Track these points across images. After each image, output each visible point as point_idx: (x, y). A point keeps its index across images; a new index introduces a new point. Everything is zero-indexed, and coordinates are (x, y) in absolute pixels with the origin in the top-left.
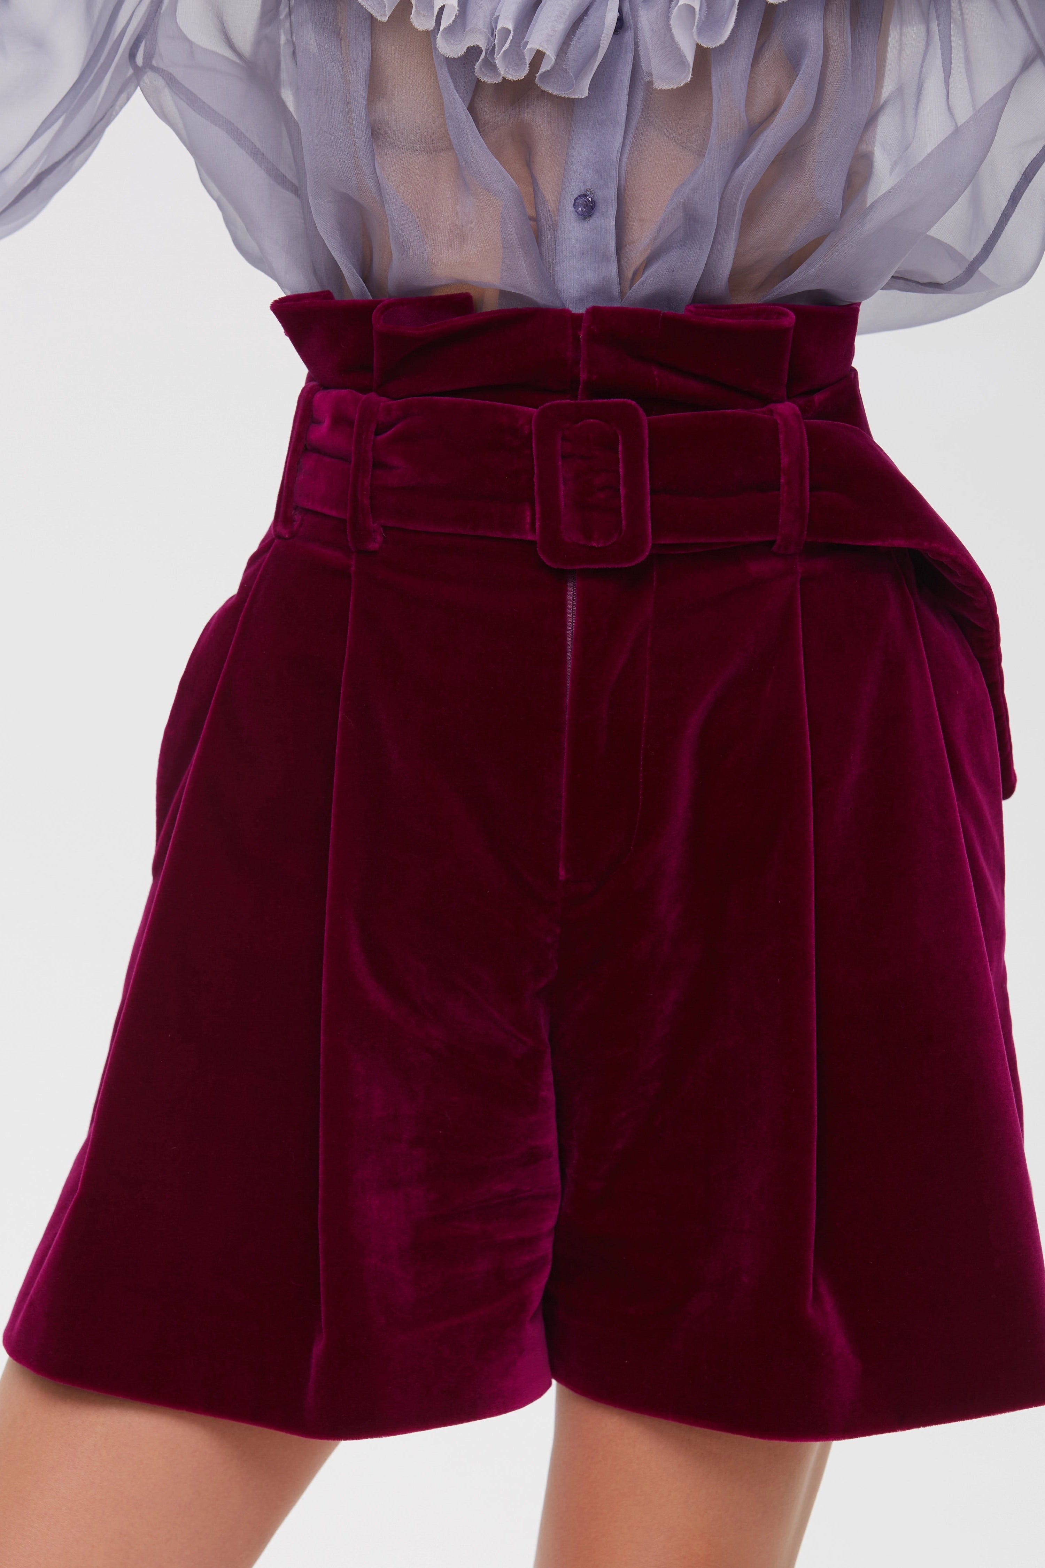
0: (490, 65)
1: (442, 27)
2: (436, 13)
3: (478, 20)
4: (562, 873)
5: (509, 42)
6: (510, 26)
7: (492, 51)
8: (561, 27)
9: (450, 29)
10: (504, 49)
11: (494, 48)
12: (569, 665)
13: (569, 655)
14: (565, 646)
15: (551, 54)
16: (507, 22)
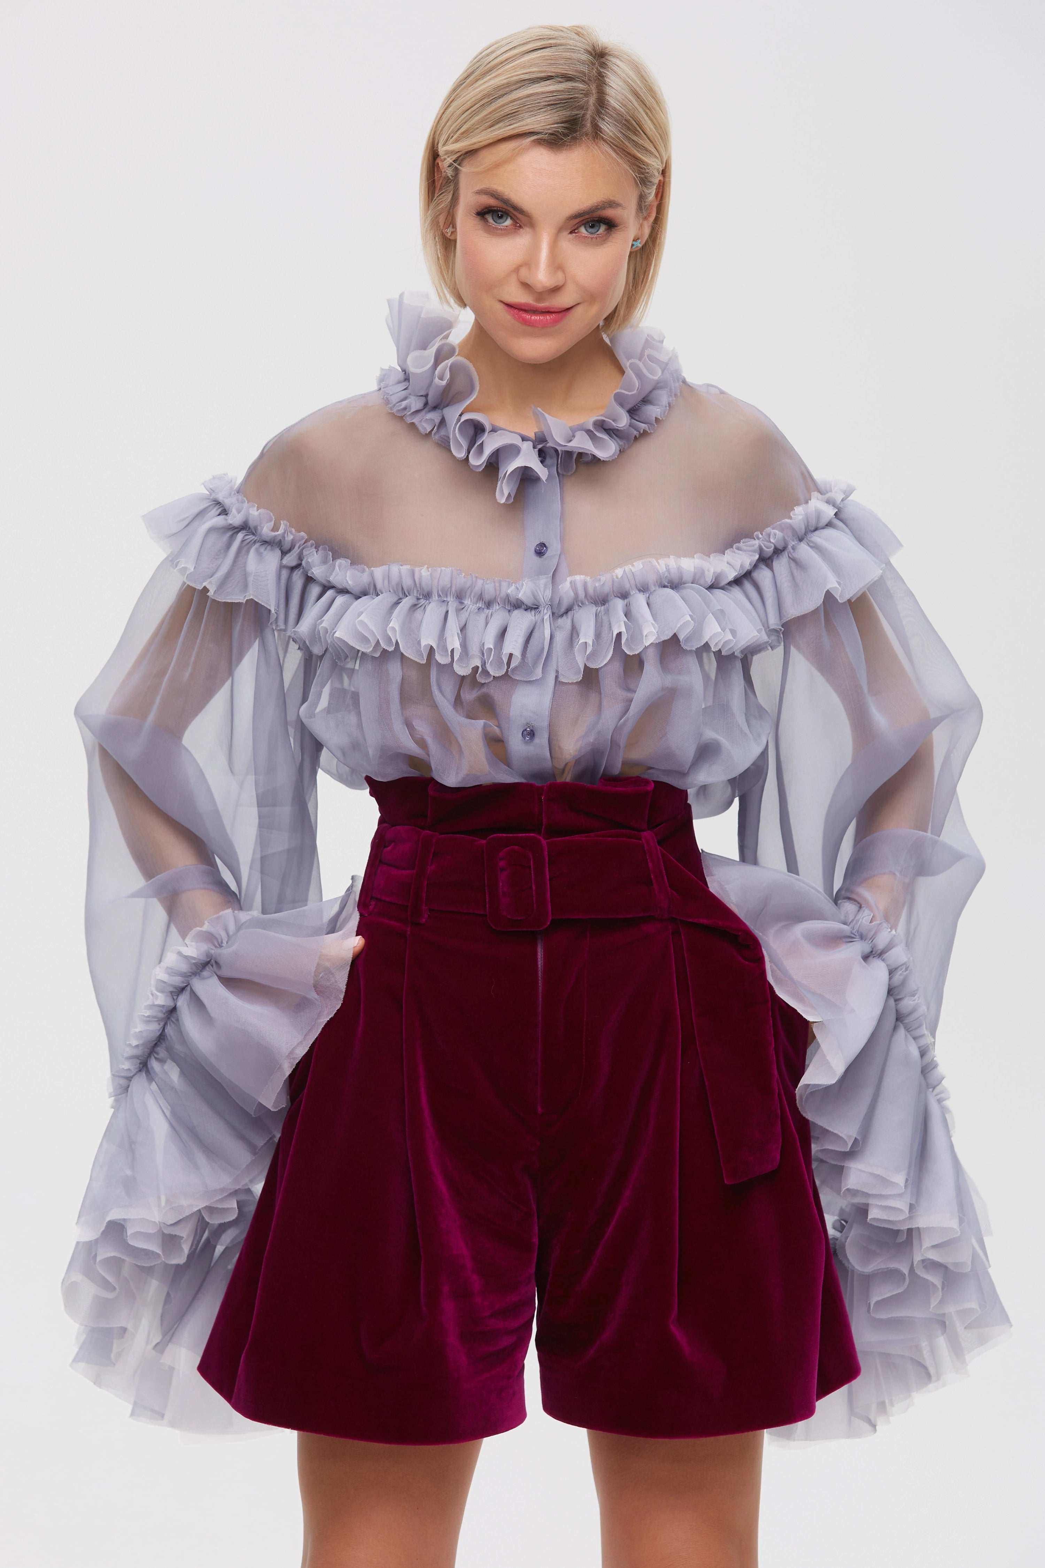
0: (486, 672)
1: (456, 659)
2: (450, 654)
3: (474, 649)
4: (539, 1109)
5: (492, 655)
6: (492, 647)
7: (484, 664)
8: (521, 640)
9: (460, 659)
10: (490, 660)
11: (485, 662)
12: (540, 988)
13: (540, 982)
14: (538, 977)
15: (517, 653)
16: (490, 644)
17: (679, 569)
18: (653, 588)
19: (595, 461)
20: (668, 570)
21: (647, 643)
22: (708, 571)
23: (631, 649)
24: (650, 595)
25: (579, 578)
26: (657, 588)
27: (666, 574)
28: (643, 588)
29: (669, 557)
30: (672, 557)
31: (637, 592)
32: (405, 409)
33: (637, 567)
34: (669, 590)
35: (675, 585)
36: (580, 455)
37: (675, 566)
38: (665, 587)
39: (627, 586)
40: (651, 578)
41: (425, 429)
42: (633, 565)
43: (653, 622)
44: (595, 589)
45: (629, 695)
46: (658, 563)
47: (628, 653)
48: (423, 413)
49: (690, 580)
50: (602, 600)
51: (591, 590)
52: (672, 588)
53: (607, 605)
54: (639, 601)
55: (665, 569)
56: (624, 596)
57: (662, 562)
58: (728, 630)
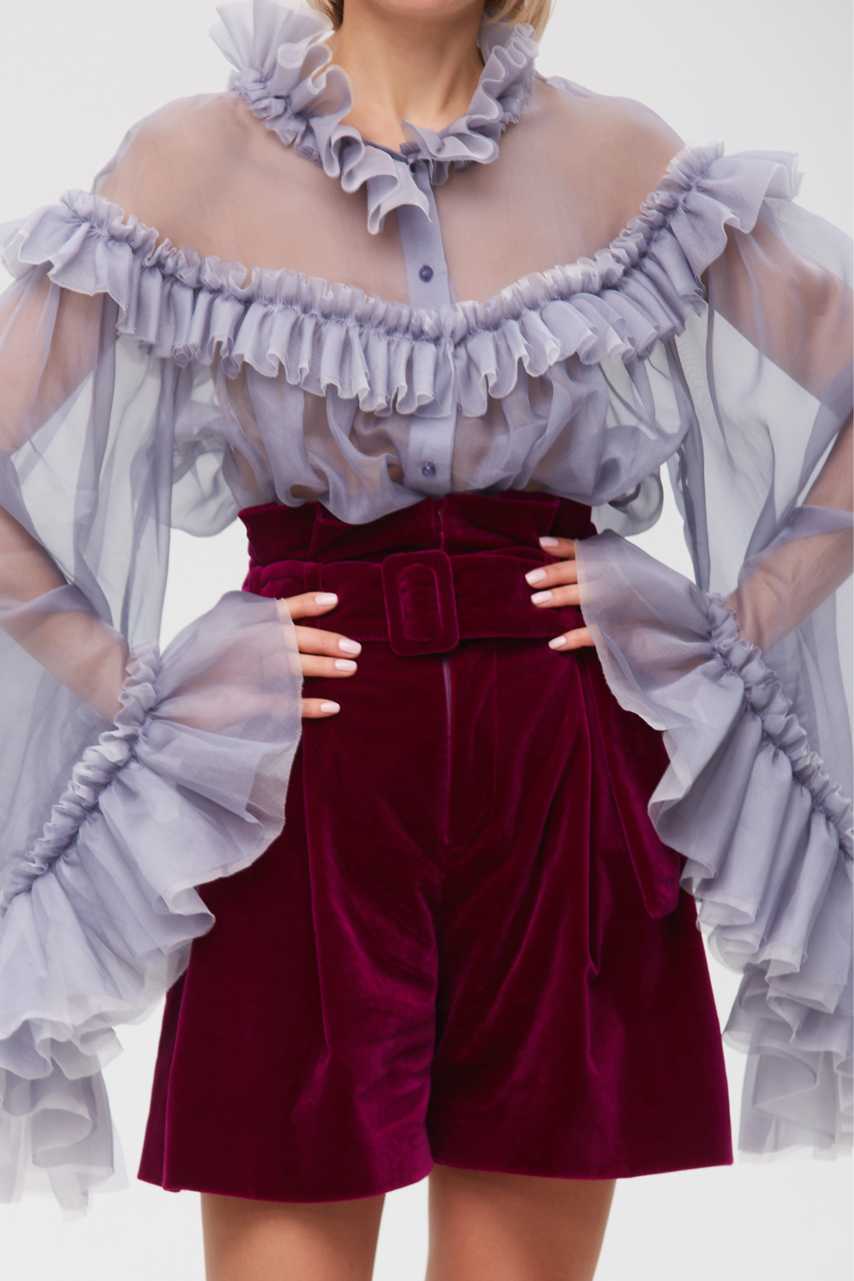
4: (446, 840)
17: (567, 278)
18: (543, 304)
19: (472, 165)
20: (556, 282)
21: (552, 363)
22: (594, 276)
23: (534, 370)
24: (541, 311)
25: (468, 304)
26: (547, 302)
27: (556, 287)
28: (533, 306)
29: (554, 268)
30: (557, 267)
31: (527, 310)
32: (265, 109)
33: (524, 284)
34: (560, 304)
35: (565, 295)
36: (452, 164)
37: (562, 277)
38: (554, 299)
39: (518, 305)
40: (540, 293)
41: (286, 139)
42: (518, 283)
43: (554, 338)
44: (486, 315)
45: (541, 422)
46: (544, 277)
47: (533, 375)
48: (283, 120)
49: (579, 288)
50: (494, 325)
51: (481, 316)
52: (562, 299)
53: (500, 330)
54: (533, 317)
55: (552, 282)
56: (517, 317)
57: (547, 274)
58: (626, 339)
